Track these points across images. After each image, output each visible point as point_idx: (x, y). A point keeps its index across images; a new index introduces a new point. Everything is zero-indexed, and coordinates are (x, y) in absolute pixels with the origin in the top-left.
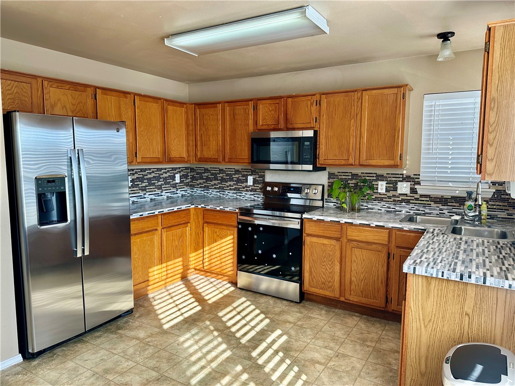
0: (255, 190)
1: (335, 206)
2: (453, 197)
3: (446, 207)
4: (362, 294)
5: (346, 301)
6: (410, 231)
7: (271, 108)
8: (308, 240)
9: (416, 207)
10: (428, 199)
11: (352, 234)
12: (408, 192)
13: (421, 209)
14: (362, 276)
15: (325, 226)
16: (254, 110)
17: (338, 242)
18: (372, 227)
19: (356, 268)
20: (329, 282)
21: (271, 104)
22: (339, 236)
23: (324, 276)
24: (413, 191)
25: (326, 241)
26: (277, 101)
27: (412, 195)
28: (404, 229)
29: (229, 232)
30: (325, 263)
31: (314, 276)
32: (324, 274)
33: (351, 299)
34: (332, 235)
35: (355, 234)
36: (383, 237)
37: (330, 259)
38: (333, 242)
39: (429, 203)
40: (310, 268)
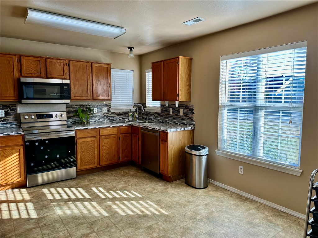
0: (8, 120)
1: (72, 123)
2: (123, 112)
3: (121, 117)
4: (108, 160)
5: (101, 166)
6: (125, 126)
7: (33, 63)
8: (79, 141)
9: (110, 118)
10: (115, 114)
11: (103, 132)
12: (107, 112)
13: (112, 119)
14: (108, 151)
15: (88, 132)
16: (17, 62)
17: (96, 138)
18: (111, 127)
19: (105, 148)
20: (91, 160)
21: (33, 60)
22: (96, 135)
23: (88, 158)
24: (109, 111)
25: (89, 139)
26: (39, 59)
27: (108, 113)
28: (124, 126)
29: (14, 150)
30: (89, 151)
31: (83, 160)
32: (88, 157)
33: (103, 164)
34: (92, 136)
35: (104, 132)
36: (116, 130)
37: (91, 148)
38: (93, 139)
39: (115, 115)
40: (81, 156)
